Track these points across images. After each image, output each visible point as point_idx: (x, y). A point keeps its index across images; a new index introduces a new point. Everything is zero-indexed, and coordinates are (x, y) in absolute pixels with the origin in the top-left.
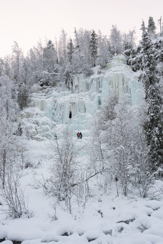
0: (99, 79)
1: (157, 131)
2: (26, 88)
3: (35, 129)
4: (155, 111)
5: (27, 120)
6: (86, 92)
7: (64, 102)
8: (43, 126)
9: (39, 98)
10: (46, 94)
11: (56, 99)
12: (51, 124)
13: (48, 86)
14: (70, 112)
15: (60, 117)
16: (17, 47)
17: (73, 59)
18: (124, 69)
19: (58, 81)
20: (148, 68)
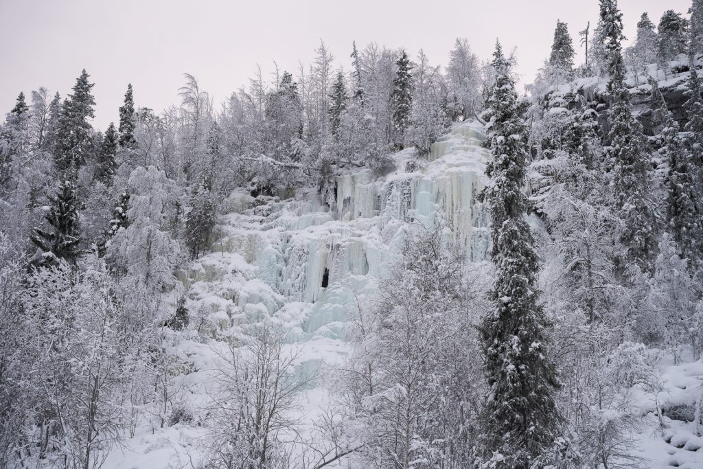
0: (408, 184)
1: (514, 347)
2: (210, 200)
3: (227, 313)
4: (514, 290)
5: (207, 287)
6: (371, 219)
7: (309, 242)
8: (248, 305)
9: (244, 227)
10: (264, 218)
11: (289, 232)
12: (272, 300)
13: (271, 198)
14: (326, 271)
15: (297, 282)
16: (195, 90)
17: (343, 126)
18: (480, 160)
19: (299, 184)
20: (505, 172)
